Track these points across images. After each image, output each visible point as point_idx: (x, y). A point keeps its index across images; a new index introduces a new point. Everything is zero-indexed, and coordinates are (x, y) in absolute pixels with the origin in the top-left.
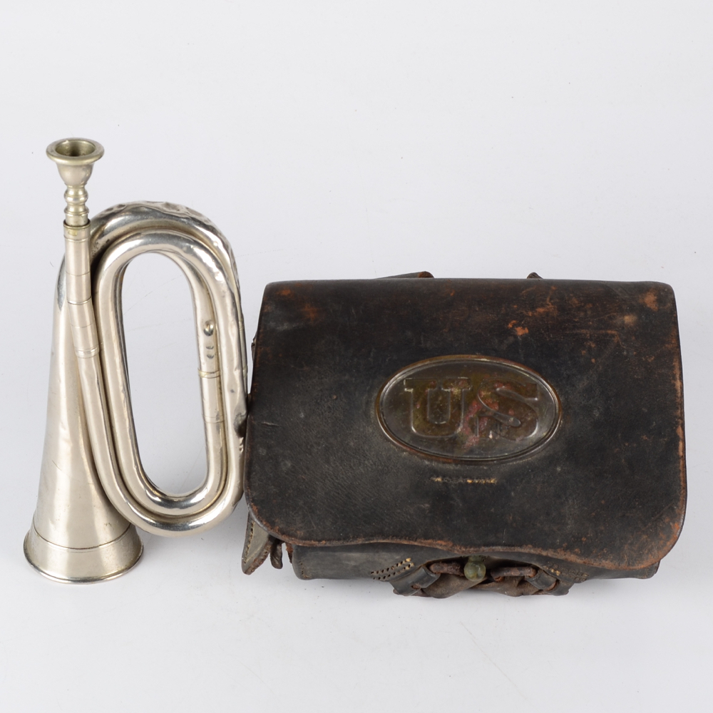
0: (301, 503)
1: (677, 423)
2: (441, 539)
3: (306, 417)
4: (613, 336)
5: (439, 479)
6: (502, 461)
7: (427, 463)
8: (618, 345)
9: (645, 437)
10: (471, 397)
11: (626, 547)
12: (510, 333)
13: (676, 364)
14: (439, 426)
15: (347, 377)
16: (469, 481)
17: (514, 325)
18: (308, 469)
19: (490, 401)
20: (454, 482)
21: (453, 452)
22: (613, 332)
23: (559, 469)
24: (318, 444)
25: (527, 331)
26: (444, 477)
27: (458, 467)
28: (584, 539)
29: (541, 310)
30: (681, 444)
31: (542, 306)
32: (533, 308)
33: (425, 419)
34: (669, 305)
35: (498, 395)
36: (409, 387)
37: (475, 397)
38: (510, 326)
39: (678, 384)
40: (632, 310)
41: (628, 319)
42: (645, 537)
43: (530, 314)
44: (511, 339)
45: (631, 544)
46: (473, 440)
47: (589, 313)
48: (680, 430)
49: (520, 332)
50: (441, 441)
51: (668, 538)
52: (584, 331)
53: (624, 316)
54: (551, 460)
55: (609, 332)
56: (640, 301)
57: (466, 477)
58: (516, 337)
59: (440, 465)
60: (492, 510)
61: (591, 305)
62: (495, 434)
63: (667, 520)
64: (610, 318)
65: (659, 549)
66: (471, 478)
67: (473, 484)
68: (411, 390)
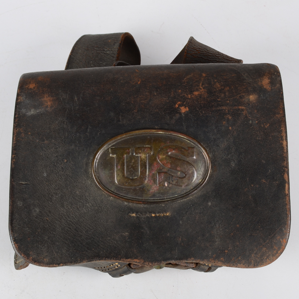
0: (46, 238)
1: (284, 171)
2: (136, 258)
3: (47, 175)
4: (243, 110)
5: (134, 215)
6: (174, 200)
7: (126, 203)
8: (246, 117)
9: (264, 181)
10: (153, 160)
11: (253, 255)
12: (177, 111)
13: (283, 129)
14: (132, 180)
15: (73, 147)
16: (153, 215)
17: (180, 105)
18: (50, 212)
19: (165, 162)
20: (143, 217)
21: (142, 196)
22: (243, 108)
23: (210, 204)
24: (56, 194)
25: (187, 109)
26: (137, 213)
27: (146, 206)
28: (226, 251)
29: (196, 93)
30: (287, 185)
31: (197, 90)
32: (191, 92)
33: (124, 176)
34: (278, 85)
35: (170, 157)
36: (113, 154)
37: (155, 159)
38: (177, 106)
39: (285, 143)
40: (254, 91)
41: (252, 98)
42: (264, 249)
43: (189, 96)
44: (178, 116)
45: (256, 254)
46: (154, 188)
47: (227, 94)
48: (286, 175)
49: (183, 110)
50: (135, 190)
51: (279, 248)
52: (224, 108)
53: (249, 95)
54: (205, 198)
55: (240, 107)
56: (260, 84)
57: (151, 212)
58: (180, 113)
59: (135, 205)
60: (168, 235)
61: (228, 88)
62: (169, 183)
63: (278, 238)
64: (241, 97)
65: (273, 255)
66: (154, 213)
67: (156, 217)
68: (115, 156)
